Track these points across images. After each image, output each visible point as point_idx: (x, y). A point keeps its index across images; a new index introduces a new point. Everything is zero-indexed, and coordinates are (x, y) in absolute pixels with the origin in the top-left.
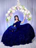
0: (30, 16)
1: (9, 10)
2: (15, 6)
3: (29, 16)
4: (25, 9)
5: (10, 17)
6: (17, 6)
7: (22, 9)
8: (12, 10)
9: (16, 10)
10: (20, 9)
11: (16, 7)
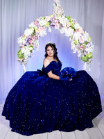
0: (90, 49)
1: (30, 26)
2: (46, 17)
3: (87, 50)
4: (77, 26)
5: (31, 48)
6: (52, 16)
7: (68, 28)
8: (36, 28)
9: (50, 30)
10: (62, 26)
11: (48, 18)
